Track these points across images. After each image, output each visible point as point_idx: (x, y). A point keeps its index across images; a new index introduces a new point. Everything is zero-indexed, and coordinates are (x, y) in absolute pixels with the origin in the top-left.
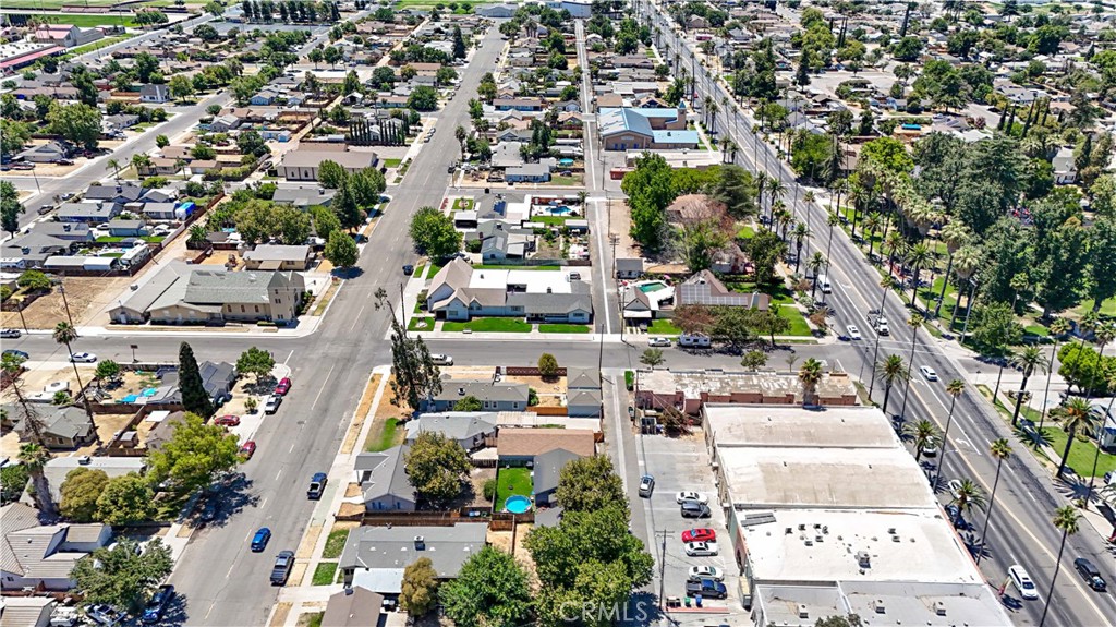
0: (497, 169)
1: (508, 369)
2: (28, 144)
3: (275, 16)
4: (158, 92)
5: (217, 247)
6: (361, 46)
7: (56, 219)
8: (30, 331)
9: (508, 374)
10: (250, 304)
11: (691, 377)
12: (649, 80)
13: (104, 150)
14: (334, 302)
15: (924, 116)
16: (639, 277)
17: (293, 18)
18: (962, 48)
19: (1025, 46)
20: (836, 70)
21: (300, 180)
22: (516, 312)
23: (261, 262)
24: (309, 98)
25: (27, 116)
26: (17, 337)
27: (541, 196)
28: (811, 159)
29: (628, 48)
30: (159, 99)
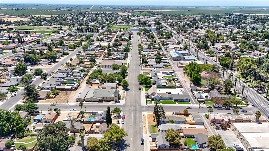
0: (150, 65)
1: (176, 113)
2: (40, 60)
3: (84, 31)
4: (65, 48)
5: (93, 84)
6: (106, 38)
7: (53, 77)
8: (58, 104)
9: (176, 114)
10: (109, 97)
12: (176, 45)
13: (57, 61)
14: (126, 97)
15: (244, 53)
16: (196, 90)
17: (89, 31)
18: (247, 38)
20: (218, 43)
22: (171, 99)
23: (106, 87)
24: (100, 49)
25: (37, 54)
26: (55, 105)
27: (164, 71)
29: (169, 38)
30: (65, 50)
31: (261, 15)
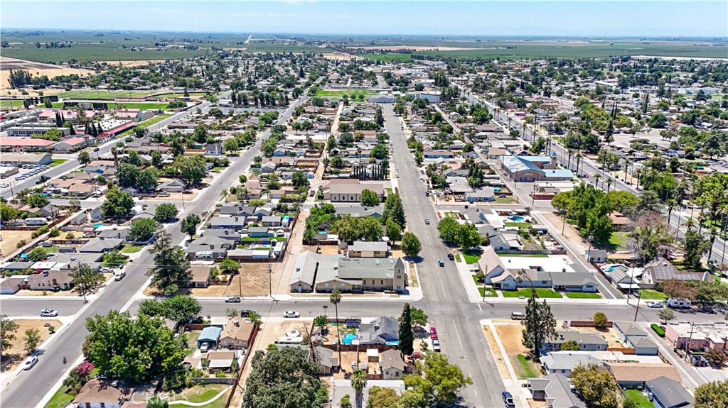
0: (456, 193)
1: (572, 322)
2: (158, 181)
4: (216, 148)
5: (323, 243)
8: (244, 298)
9: (571, 326)
10: (377, 279)
11: (707, 328)
12: (508, 139)
13: (205, 184)
14: (420, 278)
16: (606, 261)
18: (691, 120)
20: (619, 133)
22: (545, 284)
23: (360, 252)
26: (239, 302)
27: (500, 210)
29: (482, 120)
30: (217, 153)
31: (705, 59)
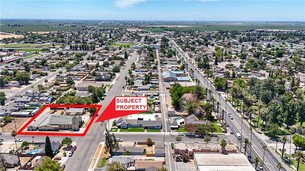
1: (139, 143)
2: (10, 82)
3: (78, 49)
4: (46, 68)
5: (58, 109)
6: (100, 56)
7: (15, 102)
10: (67, 125)
13: (30, 83)
15: (249, 73)
16: (174, 116)
17: (83, 49)
18: (257, 56)
19: (274, 55)
20: (225, 61)
21: (83, 91)
22: (140, 126)
23: (70, 113)
24: (86, 69)
25: (10, 75)
27: (147, 94)
28: (219, 84)
29: (170, 56)
30: (46, 70)
